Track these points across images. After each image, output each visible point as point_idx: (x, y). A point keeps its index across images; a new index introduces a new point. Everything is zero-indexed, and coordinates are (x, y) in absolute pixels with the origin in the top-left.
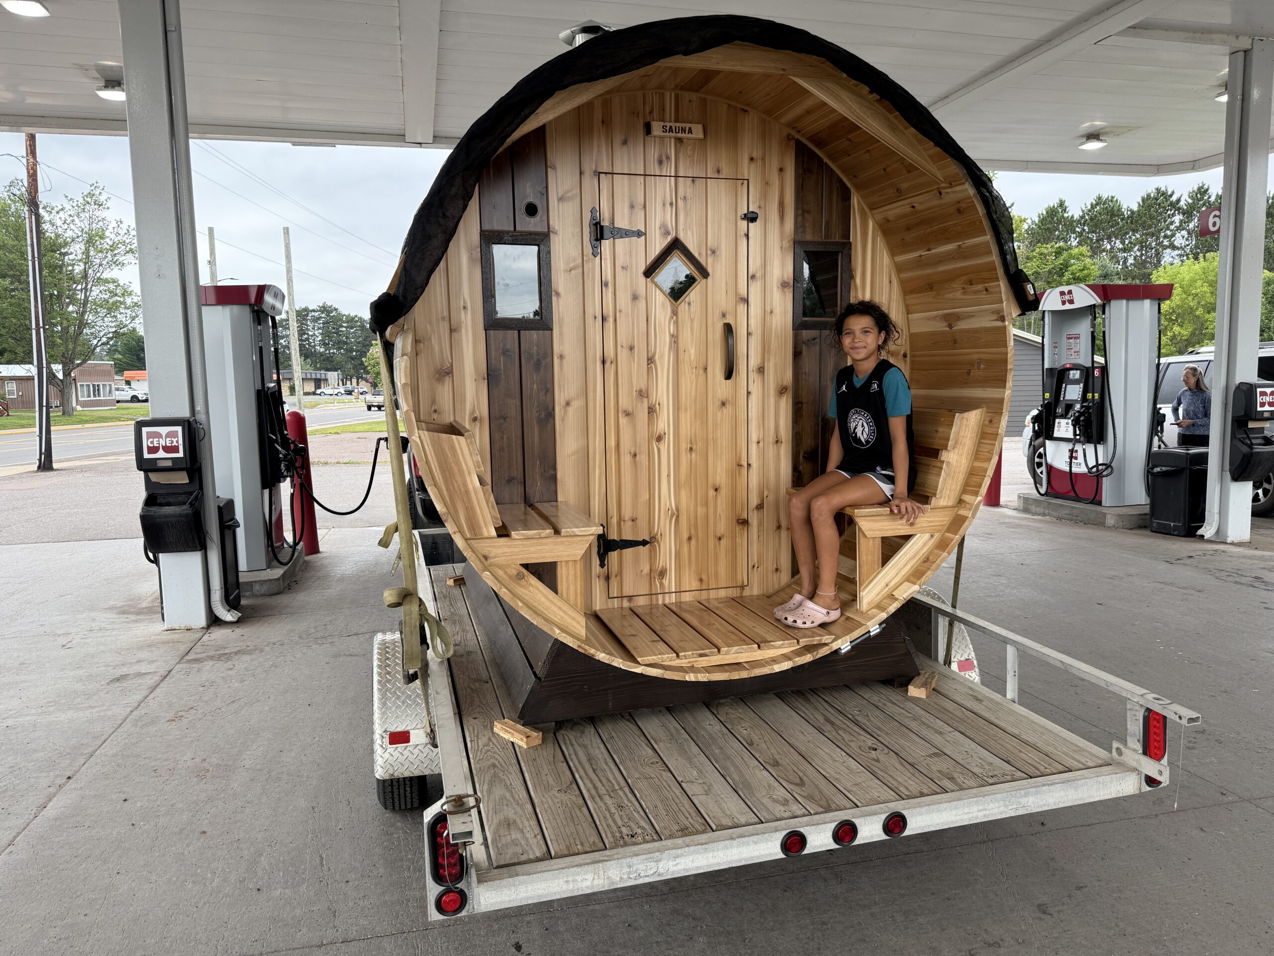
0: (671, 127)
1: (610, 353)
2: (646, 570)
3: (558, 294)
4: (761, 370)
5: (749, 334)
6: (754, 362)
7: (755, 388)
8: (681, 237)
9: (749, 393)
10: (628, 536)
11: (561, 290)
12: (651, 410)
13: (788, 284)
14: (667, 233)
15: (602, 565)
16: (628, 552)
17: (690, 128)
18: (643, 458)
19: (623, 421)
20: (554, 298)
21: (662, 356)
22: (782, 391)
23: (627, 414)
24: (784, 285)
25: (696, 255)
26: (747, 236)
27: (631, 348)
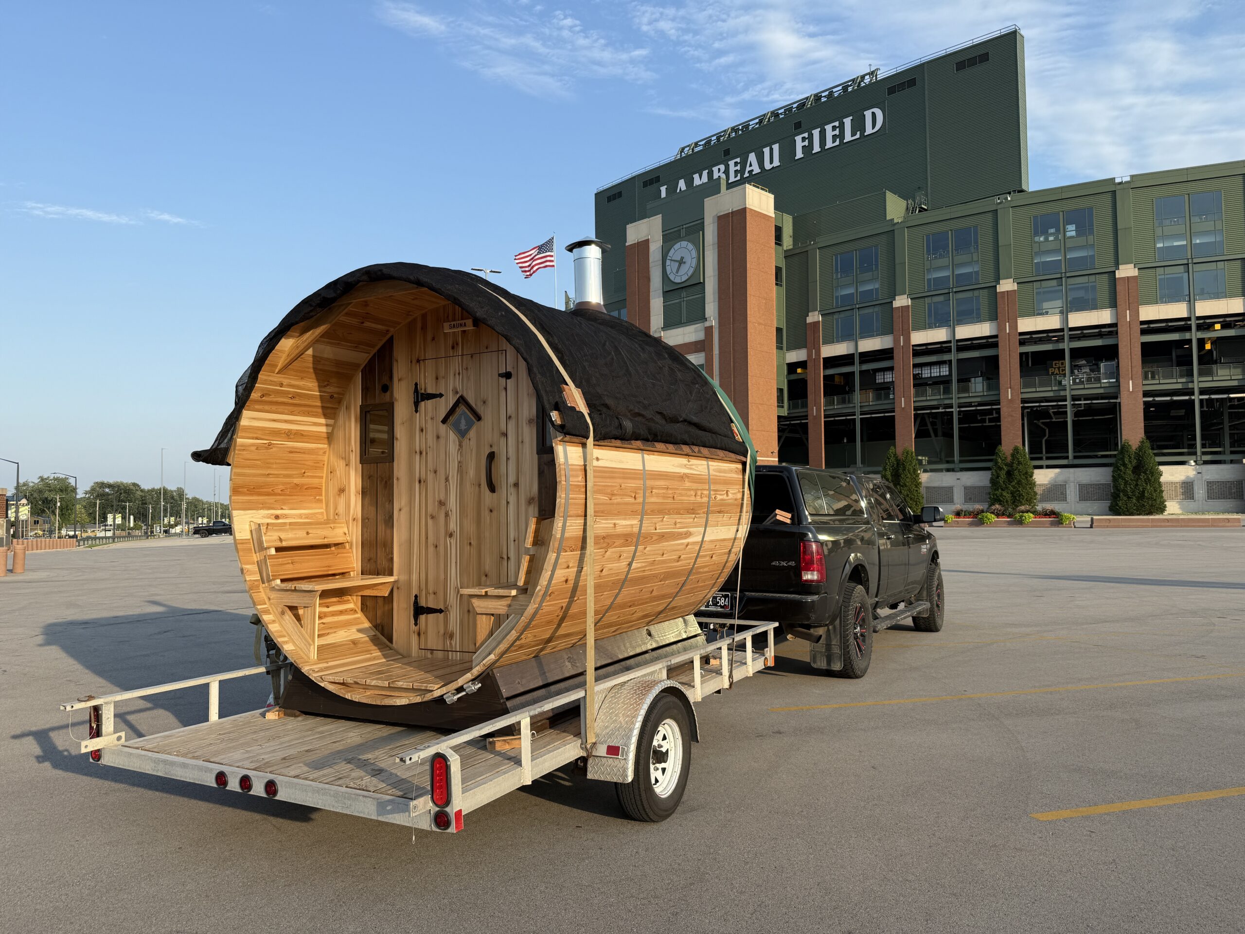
0: (454, 325)
1: (423, 476)
2: (442, 632)
3: (397, 439)
4: (516, 485)
5: (508, 459)
6: (512, 480)
7: (512, 499)
8: (465, 395)
9: (508, 503)
10: (431, 605)
11: (398, 437)
12: (447, 515)
13: (533, 420)
14: (457, 393)
15: (416, 624)
16: (431, 616)
17: (465, 323)
18: (441, 548)
19: (430, 522)
20: (395, 441)
21: (453, 476)
22: (530, 501)
23: (433, 517)
24: (530, 421)
25: (474, 406)
26: (506, 389)
27: (435, 472)
